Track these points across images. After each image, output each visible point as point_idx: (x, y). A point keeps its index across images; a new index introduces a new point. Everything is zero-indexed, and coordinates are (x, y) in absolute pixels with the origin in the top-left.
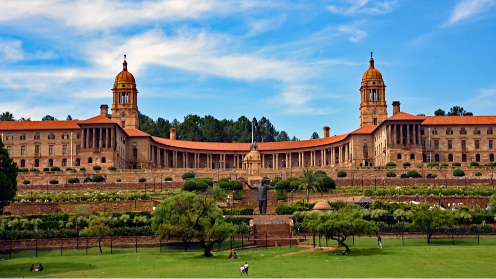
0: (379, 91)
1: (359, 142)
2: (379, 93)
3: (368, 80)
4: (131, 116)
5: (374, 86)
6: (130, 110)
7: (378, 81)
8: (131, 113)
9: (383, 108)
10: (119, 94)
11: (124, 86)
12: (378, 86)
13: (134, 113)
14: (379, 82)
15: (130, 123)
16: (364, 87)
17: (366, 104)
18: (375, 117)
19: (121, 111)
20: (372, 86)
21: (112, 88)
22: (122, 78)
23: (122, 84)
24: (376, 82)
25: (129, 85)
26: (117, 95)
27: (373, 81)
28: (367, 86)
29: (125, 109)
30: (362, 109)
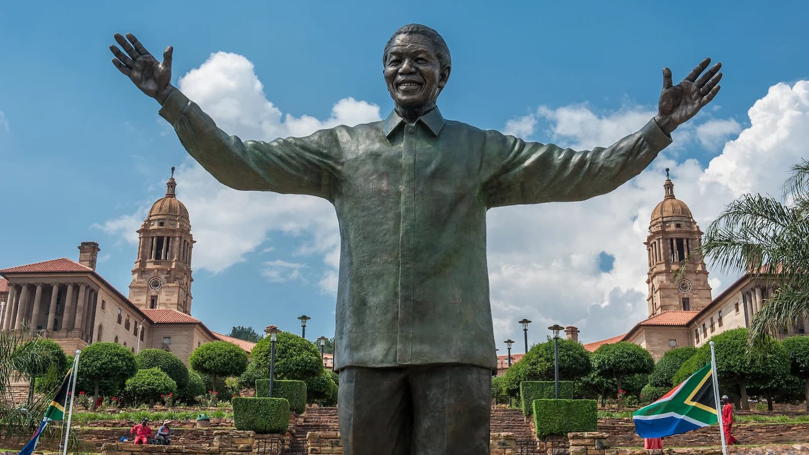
0: (690, 241)
1: (659, 344)
2: (690, 246)
3: (665, 220)
4: (170, 285)
5: (680, 232)
6: (169, 272)
7: (686, 222)
8: (172, 279)
9: (701, 276)
10: (150, 240)
11: (162, 224)
12: (686, 232)
13: (178, 278)
14: (688, 224)
15: (167, 300)
16: (657, 233)
17: (663, 268)
18: (686, 296)
19: (152, 275)
20: (674, 232)
21: (140, 228)
22: (161, 209)
23: (159, 219)
24: (683, 224)
25: (172, 222)
26: (147, 242)
27: (675, 221)
28: (663, 232)
29: (158, 270)
30: (655, 281)
